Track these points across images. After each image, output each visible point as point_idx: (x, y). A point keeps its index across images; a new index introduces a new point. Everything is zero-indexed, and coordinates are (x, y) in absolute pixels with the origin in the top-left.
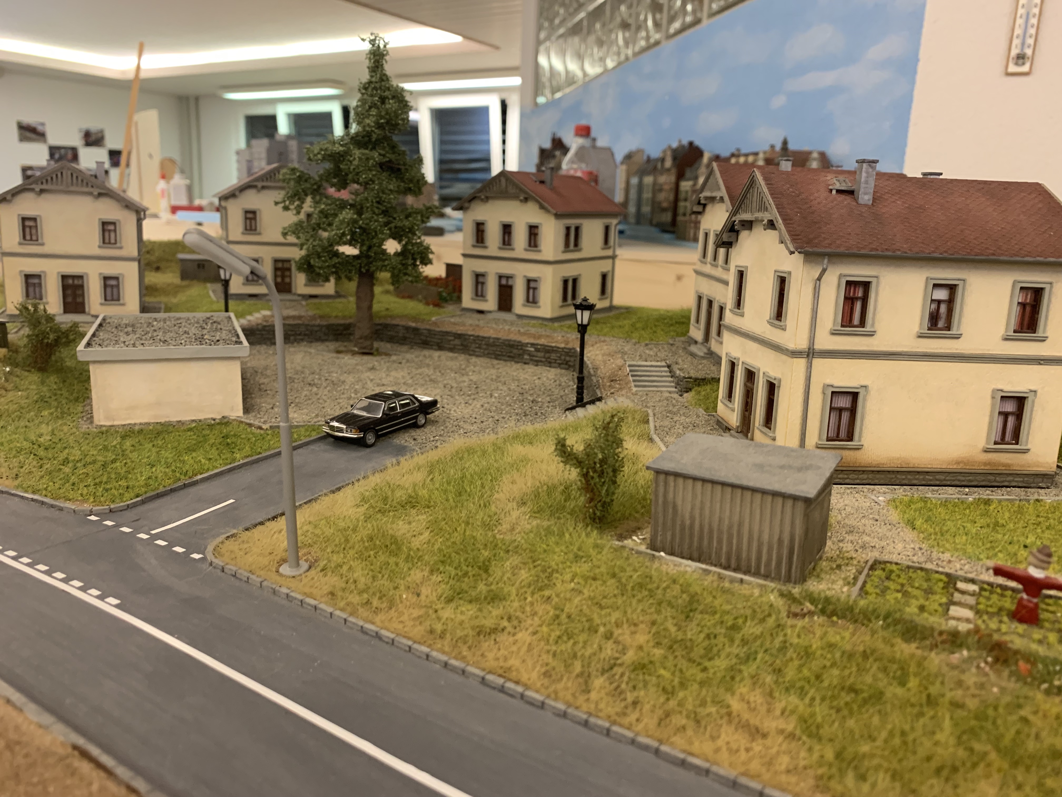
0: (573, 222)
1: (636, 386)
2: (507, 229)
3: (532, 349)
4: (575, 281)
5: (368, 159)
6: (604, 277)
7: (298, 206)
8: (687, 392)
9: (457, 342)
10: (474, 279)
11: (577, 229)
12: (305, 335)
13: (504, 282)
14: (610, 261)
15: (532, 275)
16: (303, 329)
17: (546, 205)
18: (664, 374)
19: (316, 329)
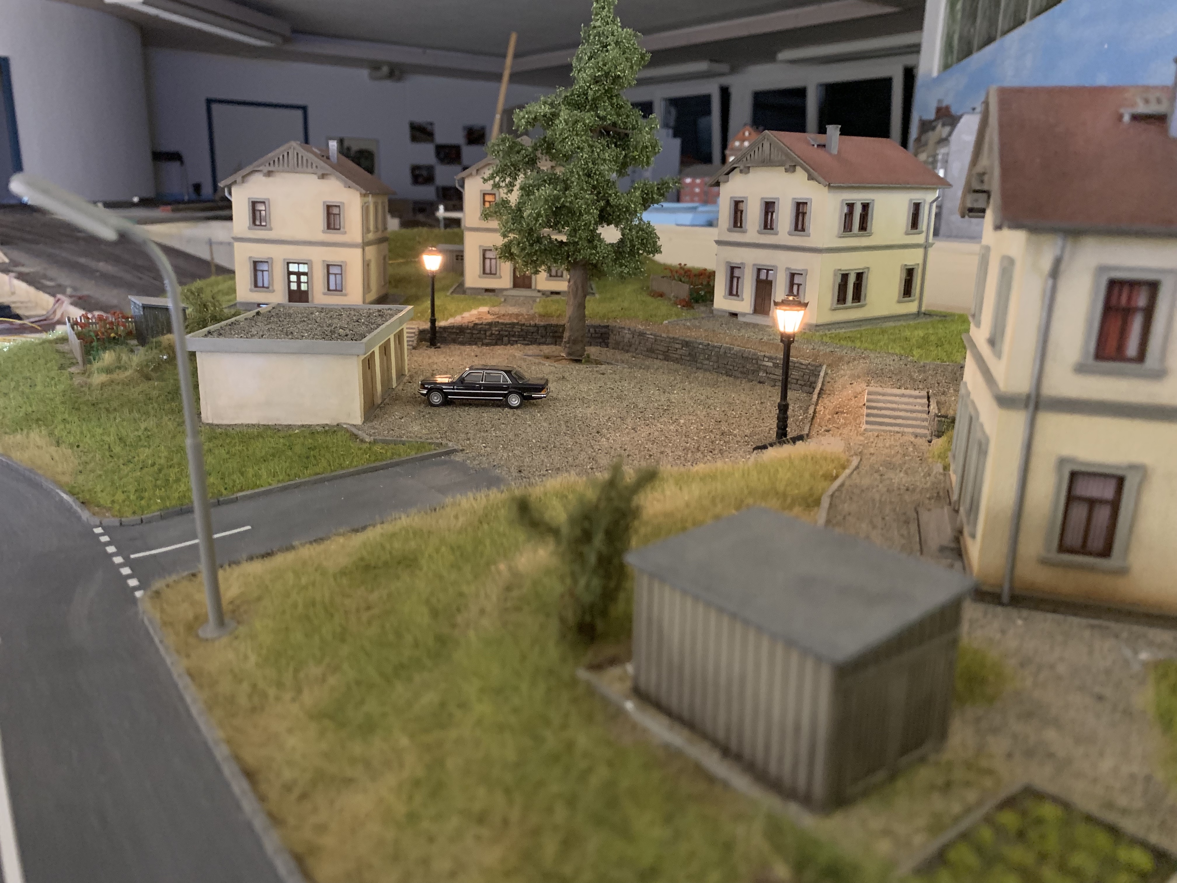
0: (858, 197)
1: (867, 423)
2: (769, 207)
3: (770, 364)
4: (860, 276)
5: (576, 122)
6: (910, 272)
7: (510, 183)
8: (939, 436)
9: (685, 351)
10: (729, 272)
11: (866, 207)
12: (519, 336)
13: (763, 276)
14: (921, 251)
15: (797, 267)
16: (517, 329)
17: (815, 174)
18: (917, 408)
19: (532, 329)
